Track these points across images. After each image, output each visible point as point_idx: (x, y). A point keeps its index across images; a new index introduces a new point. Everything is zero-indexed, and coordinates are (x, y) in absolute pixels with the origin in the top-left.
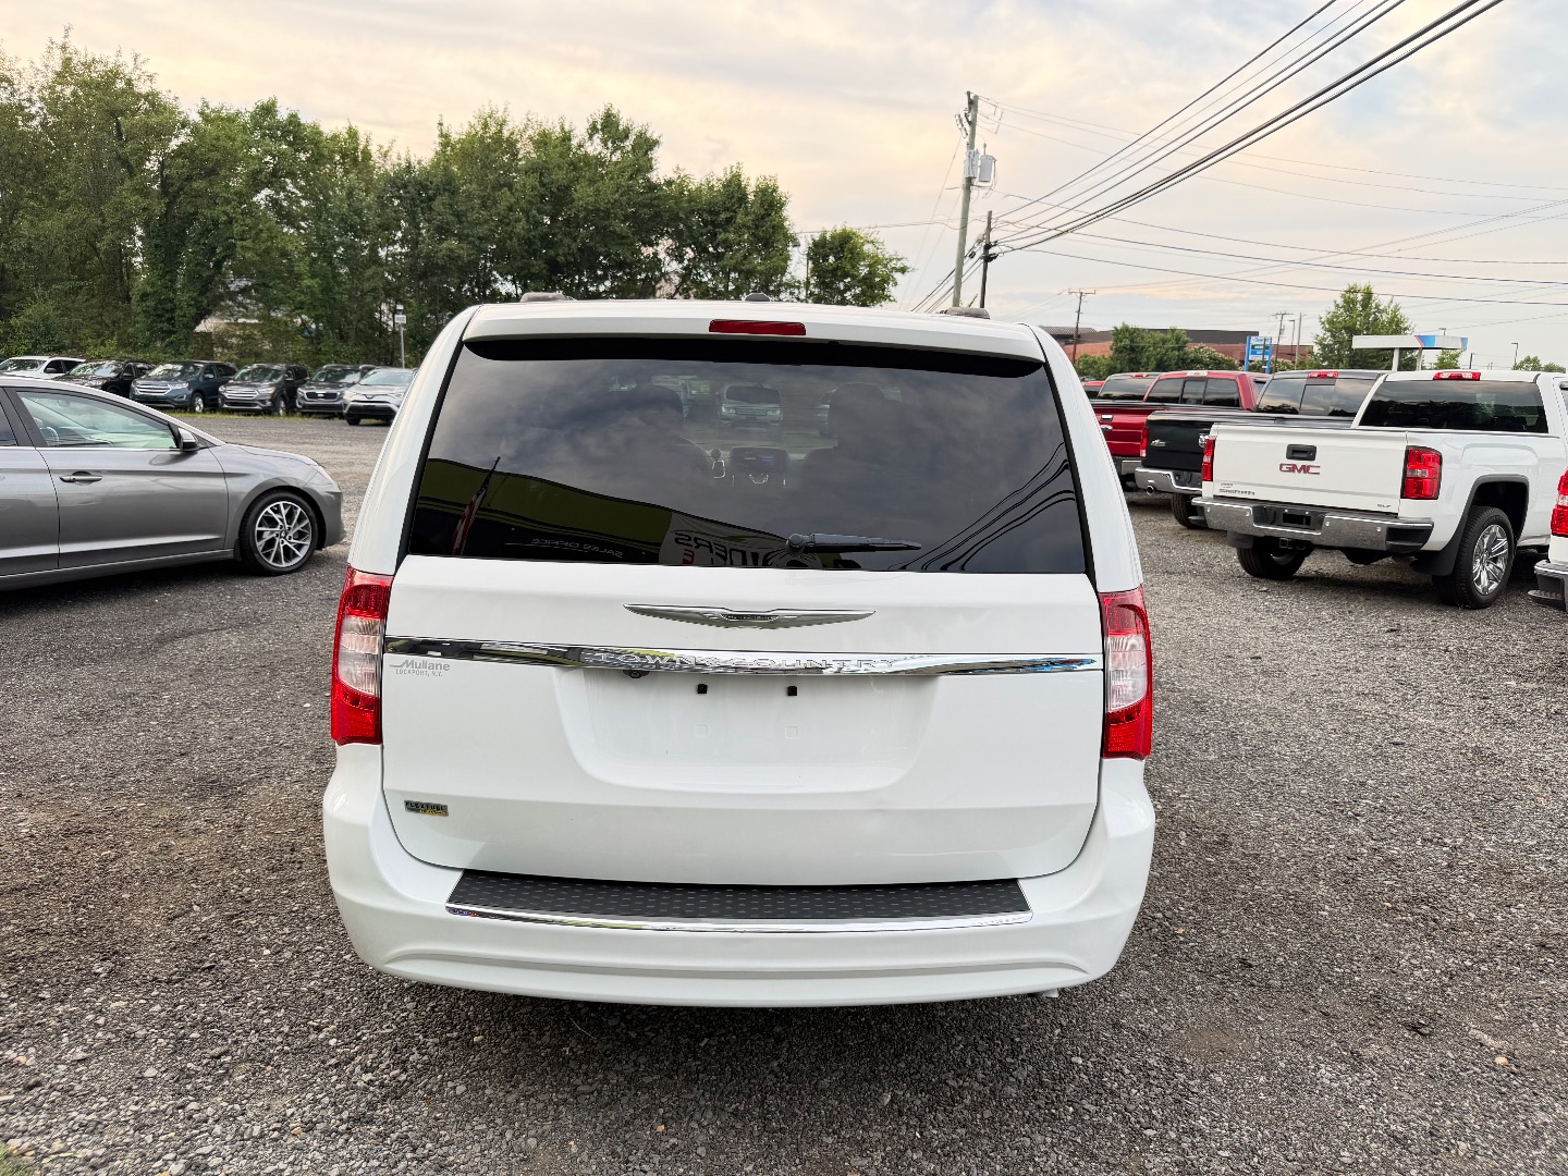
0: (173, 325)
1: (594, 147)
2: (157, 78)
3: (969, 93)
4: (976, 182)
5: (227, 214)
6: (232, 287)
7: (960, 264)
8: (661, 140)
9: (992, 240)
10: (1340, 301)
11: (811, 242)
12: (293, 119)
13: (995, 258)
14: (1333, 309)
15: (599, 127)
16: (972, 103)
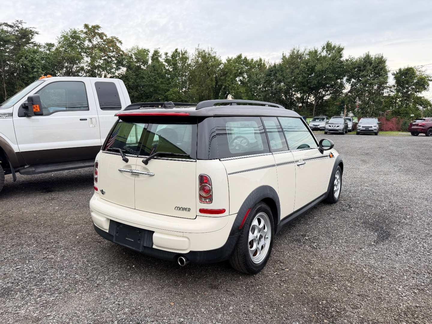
1: (324, 54)
2: (217, 53)
5: (229, 84)
8: (344, 48)
12: (245, 58)
15: (325, 47)
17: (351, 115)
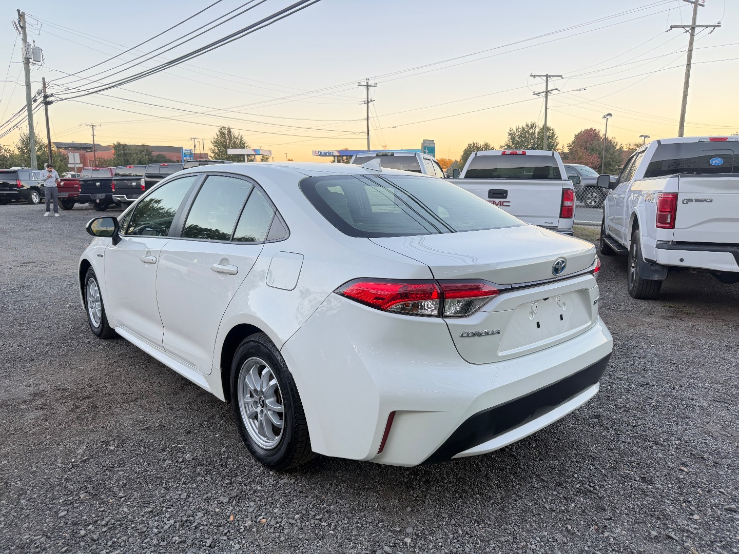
3: (19, 11)
4: (31, 60)
10: (219, 133)
14: (216, 137)
16: (21, 16)
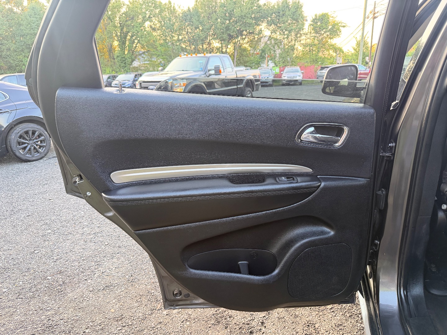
0: (125, 65)
5: (137, 31)
6: (141, 53)
7: (364, 20)
9: (376, 11)
11: (312, 19)
13: (377, 17)
17: (271, 64)
